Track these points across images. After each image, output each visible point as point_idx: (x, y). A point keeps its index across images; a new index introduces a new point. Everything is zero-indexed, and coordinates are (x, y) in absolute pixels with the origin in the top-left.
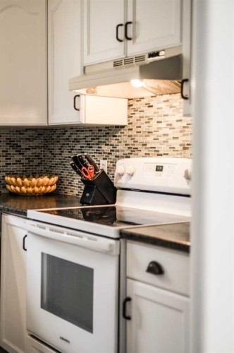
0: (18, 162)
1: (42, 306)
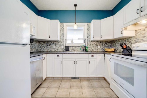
0: (107, 46)
1: (115, 73)
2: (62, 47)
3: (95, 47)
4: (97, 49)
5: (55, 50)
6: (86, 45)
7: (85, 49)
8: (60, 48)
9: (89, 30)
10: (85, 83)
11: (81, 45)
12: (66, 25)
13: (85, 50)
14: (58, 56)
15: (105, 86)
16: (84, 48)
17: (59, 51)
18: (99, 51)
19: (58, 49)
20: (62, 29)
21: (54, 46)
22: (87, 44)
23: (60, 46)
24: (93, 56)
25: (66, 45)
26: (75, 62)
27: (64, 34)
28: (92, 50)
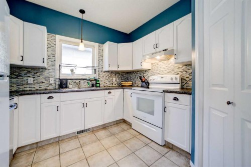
0: (123, 79)
1: (137, 109)
2: (52, 81)
3: (109, 80)
4: (112, 82)
5: (33, 86)
6: (97, 78)
7: (95, 83)
8: (46, 82)
9: (101, 55)
10: (102, 134)
11: (90, 78)
12: (61, 40)
13: (95, 85)
14: (49, 98)
15: (126, 129)
16: (93, 82)
17: (43, 88)
18: (114, 85)
19: (41, 84)
20: (51, 46)
21: (29, 79)
22: (99, 76)
23: (47, 78)
24: (110, 93)
25: (61, 78)
26: (84, 105)
27: (56, 55)
28: (105, 85)
